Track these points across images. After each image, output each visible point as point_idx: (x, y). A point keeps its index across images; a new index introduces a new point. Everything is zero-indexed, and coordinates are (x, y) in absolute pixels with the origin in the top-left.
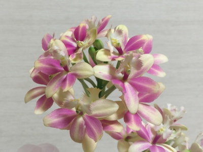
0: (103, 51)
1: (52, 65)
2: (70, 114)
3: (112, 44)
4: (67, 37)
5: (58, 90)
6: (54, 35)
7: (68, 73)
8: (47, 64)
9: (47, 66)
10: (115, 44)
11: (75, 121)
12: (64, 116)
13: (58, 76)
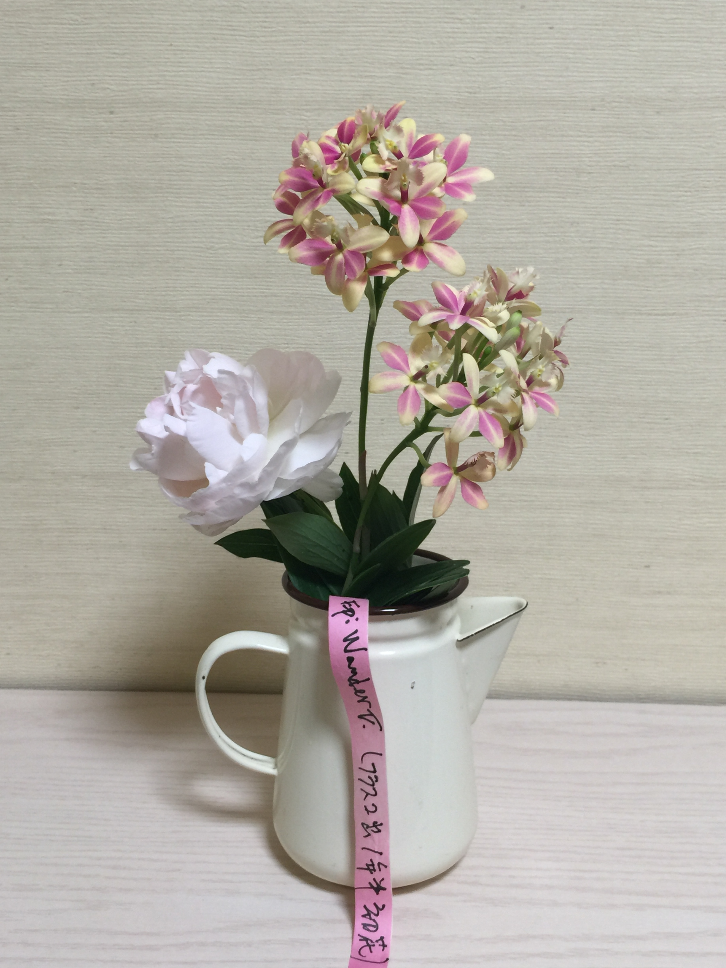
0: (373, 157)
1: (303, 178)
2: (325, 249)
3: (387, 148)
4: (328, 137)
5: (309, 214)
6: (308, 135)
7: (325, 190)
8: (296, 176)
9: (296, 179)
10: (390, 147)
11: (332, 259)
12: (315, 249)
13: (311, 194)
